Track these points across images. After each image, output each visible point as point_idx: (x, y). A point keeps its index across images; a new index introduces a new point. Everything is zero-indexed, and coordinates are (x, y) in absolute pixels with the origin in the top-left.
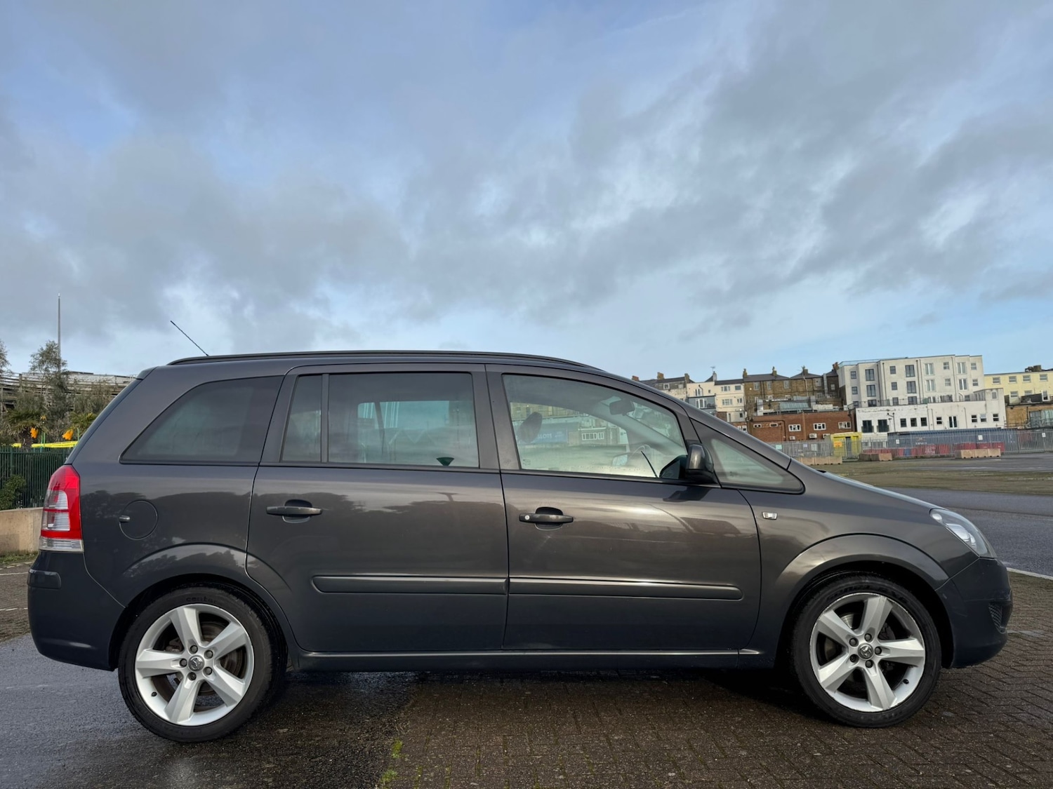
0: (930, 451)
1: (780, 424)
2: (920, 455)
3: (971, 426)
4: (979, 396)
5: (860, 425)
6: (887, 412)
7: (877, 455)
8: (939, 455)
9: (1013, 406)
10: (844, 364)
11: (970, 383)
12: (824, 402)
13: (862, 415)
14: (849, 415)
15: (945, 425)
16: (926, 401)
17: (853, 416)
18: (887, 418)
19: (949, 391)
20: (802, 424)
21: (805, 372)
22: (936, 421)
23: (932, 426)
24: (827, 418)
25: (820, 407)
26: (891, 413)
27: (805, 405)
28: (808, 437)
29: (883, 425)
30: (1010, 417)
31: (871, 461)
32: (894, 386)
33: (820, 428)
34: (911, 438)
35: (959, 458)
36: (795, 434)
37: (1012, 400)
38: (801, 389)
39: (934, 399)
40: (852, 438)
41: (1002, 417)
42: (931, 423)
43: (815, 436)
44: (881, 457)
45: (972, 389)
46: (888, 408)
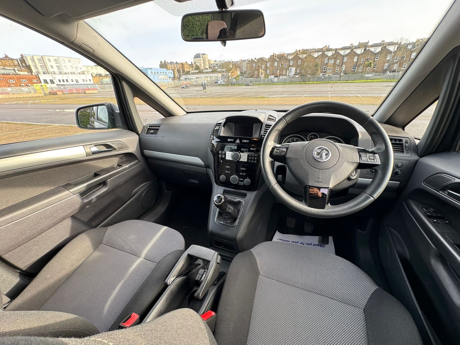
0: (74, 91)
1: (3, 79)
2: (71, 92)
3: (83, 83)
4: (83, 73)
5: (42, 81)
6: (52, 77)
7: (56, 92)
8: (78, 92)
9: (94, 77)
10: (26, 55)
11: (79, 68)
12: (22, 71)
13: (42, 77)
14: (36, 77)
15: (75, 82)
16: (66, 74)
17: (38, 77)
18: (53, 79)
19: (73, 71)
20: (15, 79)
21: (6, 57)
22: (71, 81)
23: (70, 82)
24: (27, 78)
25: (22, 73)
26: (54, 77)
27: (13, 72)
28: (20, 85)
29: (52, 82)
30: (94, 80)
31: (54, 94)
32: (52, 67)
33: (24, 81)
34: (66, 86)
35: (85, 93)
36: (13, 84)
37: (93, 75)
38: (8, 64)
39: (68, 73)
40: (43, 86)
41: (92, 80)
42: (70, 81)
43: (23, 85)
44: (58, 93)
45: (80, 71)
46: (52, 75)
